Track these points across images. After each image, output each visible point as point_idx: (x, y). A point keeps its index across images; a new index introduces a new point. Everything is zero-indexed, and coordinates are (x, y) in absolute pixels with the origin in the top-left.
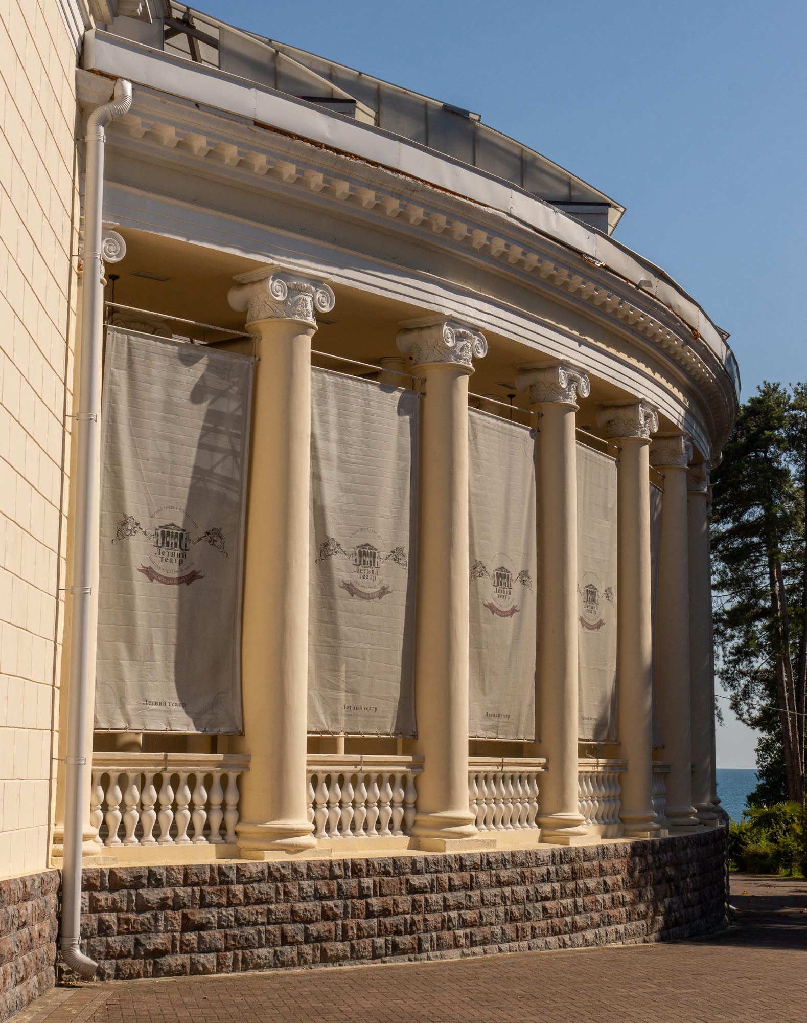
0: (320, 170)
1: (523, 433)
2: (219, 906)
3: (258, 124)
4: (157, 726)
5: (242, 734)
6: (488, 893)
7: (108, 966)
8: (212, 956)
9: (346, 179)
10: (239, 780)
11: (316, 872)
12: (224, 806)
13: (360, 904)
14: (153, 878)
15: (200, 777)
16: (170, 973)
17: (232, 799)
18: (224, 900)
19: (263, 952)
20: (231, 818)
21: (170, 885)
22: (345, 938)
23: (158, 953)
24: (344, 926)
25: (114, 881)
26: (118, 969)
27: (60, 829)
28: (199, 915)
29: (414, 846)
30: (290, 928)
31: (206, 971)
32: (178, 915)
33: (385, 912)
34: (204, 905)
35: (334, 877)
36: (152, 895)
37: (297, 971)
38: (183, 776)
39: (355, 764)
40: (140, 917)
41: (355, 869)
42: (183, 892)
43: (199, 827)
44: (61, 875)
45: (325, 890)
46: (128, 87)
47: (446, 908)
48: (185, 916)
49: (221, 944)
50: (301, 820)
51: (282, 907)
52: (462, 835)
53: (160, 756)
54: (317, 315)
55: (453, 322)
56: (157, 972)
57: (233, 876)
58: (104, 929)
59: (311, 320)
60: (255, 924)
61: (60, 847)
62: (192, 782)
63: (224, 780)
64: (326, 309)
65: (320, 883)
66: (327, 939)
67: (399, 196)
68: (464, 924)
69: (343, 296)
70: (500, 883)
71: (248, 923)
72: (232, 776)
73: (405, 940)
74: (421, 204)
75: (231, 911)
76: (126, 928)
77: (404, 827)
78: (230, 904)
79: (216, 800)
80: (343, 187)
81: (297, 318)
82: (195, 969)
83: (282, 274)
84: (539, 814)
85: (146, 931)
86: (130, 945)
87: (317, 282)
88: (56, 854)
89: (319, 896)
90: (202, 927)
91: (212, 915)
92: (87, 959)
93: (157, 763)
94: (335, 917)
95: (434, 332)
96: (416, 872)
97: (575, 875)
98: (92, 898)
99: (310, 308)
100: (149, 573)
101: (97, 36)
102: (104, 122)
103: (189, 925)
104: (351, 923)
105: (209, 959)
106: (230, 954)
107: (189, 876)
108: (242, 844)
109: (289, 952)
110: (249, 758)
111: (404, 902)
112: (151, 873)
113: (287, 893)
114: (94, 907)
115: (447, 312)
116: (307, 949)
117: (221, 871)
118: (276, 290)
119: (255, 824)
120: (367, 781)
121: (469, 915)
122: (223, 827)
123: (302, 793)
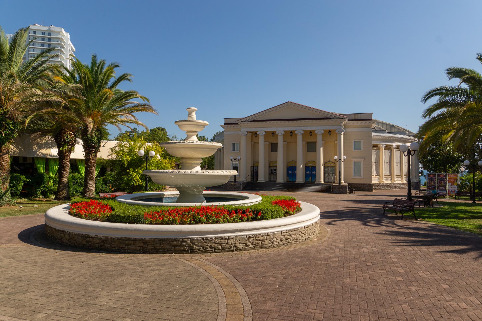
5: (380, 175)
9: (386, 137)
38: (377, 178)
39: (387, 177)
45: (386, 185)
54: (384, 147)
57: (380, 184)
66: (386, 188)
69: (386, 145)
70: (399, 185)
71: (381, 187)
84: (401, 180)
95: (392, 146)
97: (404, 184)
98: (376, 185)
100: (374, 165)
113: (383, 185)
115: (394, 144)
118: (382, 145)
121: (396, 187)
122: (379, 181)
123: (384, 179)
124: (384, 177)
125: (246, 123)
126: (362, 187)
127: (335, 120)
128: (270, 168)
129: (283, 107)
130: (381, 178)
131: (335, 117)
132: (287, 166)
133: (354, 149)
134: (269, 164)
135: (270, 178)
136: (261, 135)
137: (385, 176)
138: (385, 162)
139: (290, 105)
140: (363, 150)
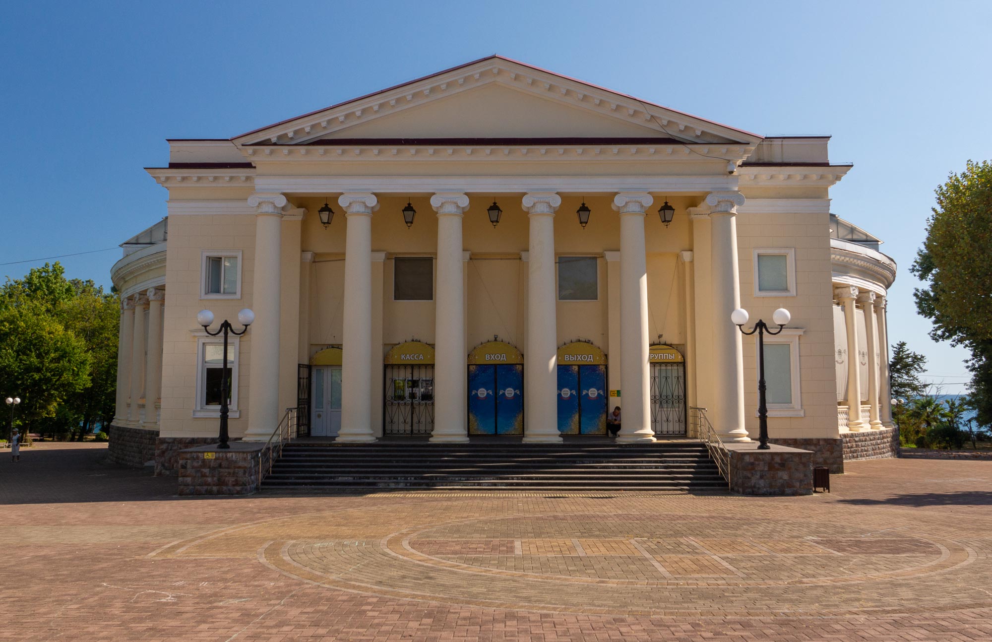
1: (861, 312)
6: (869, 442)
10: (848, 412)
12: (846, 419)
29: (850, 430)
33: (852, 447)
47: (862, 446)
52: (862, 427)
55: (852, 286)
68: (866, 451)
70: (871, 440)
73: (855, 454)
77: (847, 425)
79: (845, 417)
84: (870, 421)
96: (856, 437)
97: (883, 438)
110: (850, 407)
111: (854, 444)
115: (851, 284)
121: (866, 448)
125: (285, 150)
127: (704, 149)
128: (389, 375)
129: (466, 80)
131: (703, 132)
132: (468, 366)
133: (760, 290)
134: (385, 357)
135: (388, 419)
136: (358, 213)
139: (500, 72)
140: (797, 295)
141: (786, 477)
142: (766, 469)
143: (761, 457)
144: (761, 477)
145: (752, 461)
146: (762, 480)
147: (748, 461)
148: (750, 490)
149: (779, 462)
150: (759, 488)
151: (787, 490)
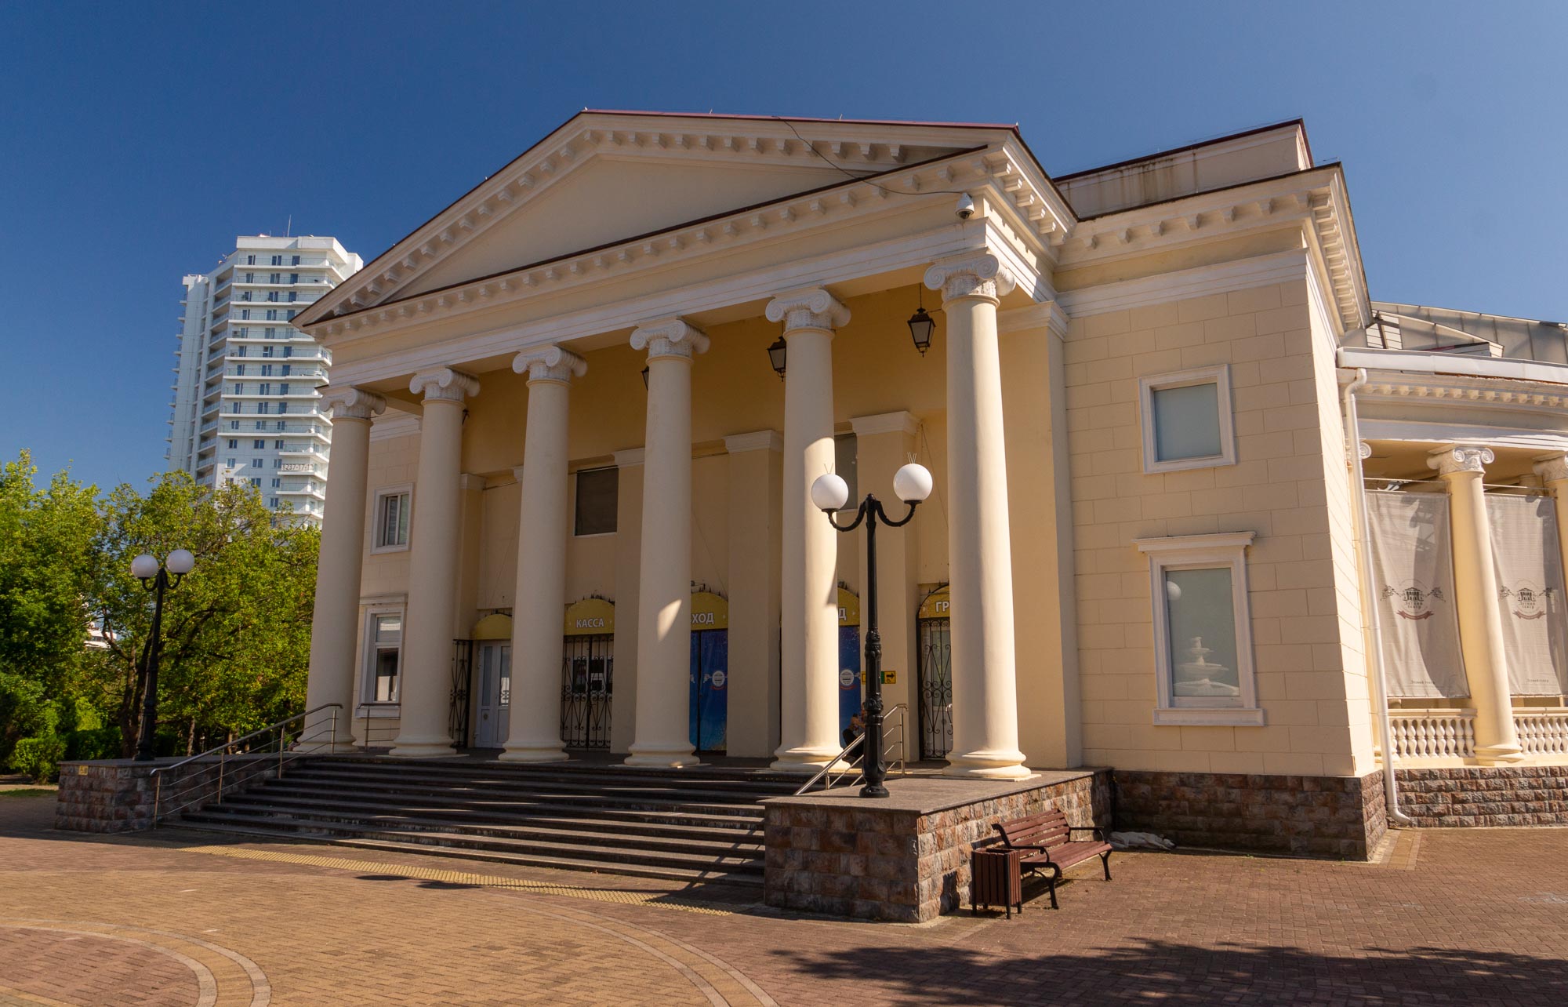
0: (1476, 389)
2: (1472, 791)
3: (1437, 373)
4: (1419, 695)
5: (1470, 697)
7: (1414, 820)
8: (1472, 817)
9: (1493, 390)
10: (1471, 723)
11: (1528, 773)
12: (1464, 737)
13: (1559, 792)
14: (1431, 775)
15: (1448, 722)
16: (1448, 825)
17: (1469, 733)
18: (1474, 788)
19: (1501, 816)
20: (1470, 743)
21: (1442, 779)
22: (1551, 811)
23: (1440, 815)
24: (1550, 804)
25: (1411, 776)
26: (1419, 822)
27: (1378, 749)
28: (1461, 795)
30: (1516, 804)
31: (1469, 825)
32: (1449, 795)
34: (1463, 789)
35: (1540, 776)
36: (1434, 784)
37: (1524, 828)
38: (1439, 721)
39: (1543, 712)
40: (1428, 795)
41: (1553, 772)
42: (1450, 783)
43: (1451, 748)
44: (1383, 772)
45: (1535, 784)
46: (1364, 371)
48: (1453, 796)
49: (1476, 811)
50: (1513, 743)
51: (1509, 792)
53: (1424, 710)
54: (1484, 465)
56: (1441, 824)
57: (1478, 774)
58: (1408, 801)
59: (1481, 469)
60: (1494, 801)
61: (1380, 758)
62: (1444, 723)
63: (1463, 723)
64: (1489, 461)
65: (1531, 780)
66: (1540, 811)
67: (1526, 393)
69: (1498, 453)
71: (1491, 801)
72: (1467, 721)
74: (1541, 394)
75: (1479, 793)
76: (1421, 800)
78: (1478, 790)
79: (1460, 733)
80: (1491, 395)
81: (1472, 469)
82: (1462, 824)
83: (1460, 448)
85: (1433, 803)
86: (1424, 809)
87: (1481, 448)
88: (1377, 762)
89: (1531, 787)
90: (1463, 802)
91: (1469, 796)
92: (1403, 816)
93: (1424, 714)
94: (1543, 799)
95: (1558, 462)
98: (1400, 784)
99: (1479, 463)
100: (1402, 614)
101: (1345, 350)
102: (1354, 391)
103: (1455, 801)
104: (1554, 802)
105: (1470, 819)
106: (1482, 817)
107: (1452, 774)
108: (1478, 757)
109: (1517, 817)
110: (1476, 710)
112: (1431, 772)
113: (1511, 785)
114: (1402, 789)
116: (1528, 816)
117: (1470, 772)
118: (1458, 457)
119: (1485, 746)
120: (1551, 721)
122: (1466, 749)
123: (1511, 729)
124: (1509, 712)
125: (348, 321)
126: (1256, 810)
128: (570, 652)
130: (1483, 722)
133: (1159, 458)
134: (566, 624)
137: (1514, 702)
138: (1503, 592)
139: (597, 138)
140: (1237, 461)
141: (856, 870)
142: (814, 848)
143: (804, 815)
144: (805, 866)
145: (787, 823)
146: (806, 874)
147: (778, 823)
148: (780, 896)
149: (844, 830)
150: (800, 893)
151: (860, 905)
